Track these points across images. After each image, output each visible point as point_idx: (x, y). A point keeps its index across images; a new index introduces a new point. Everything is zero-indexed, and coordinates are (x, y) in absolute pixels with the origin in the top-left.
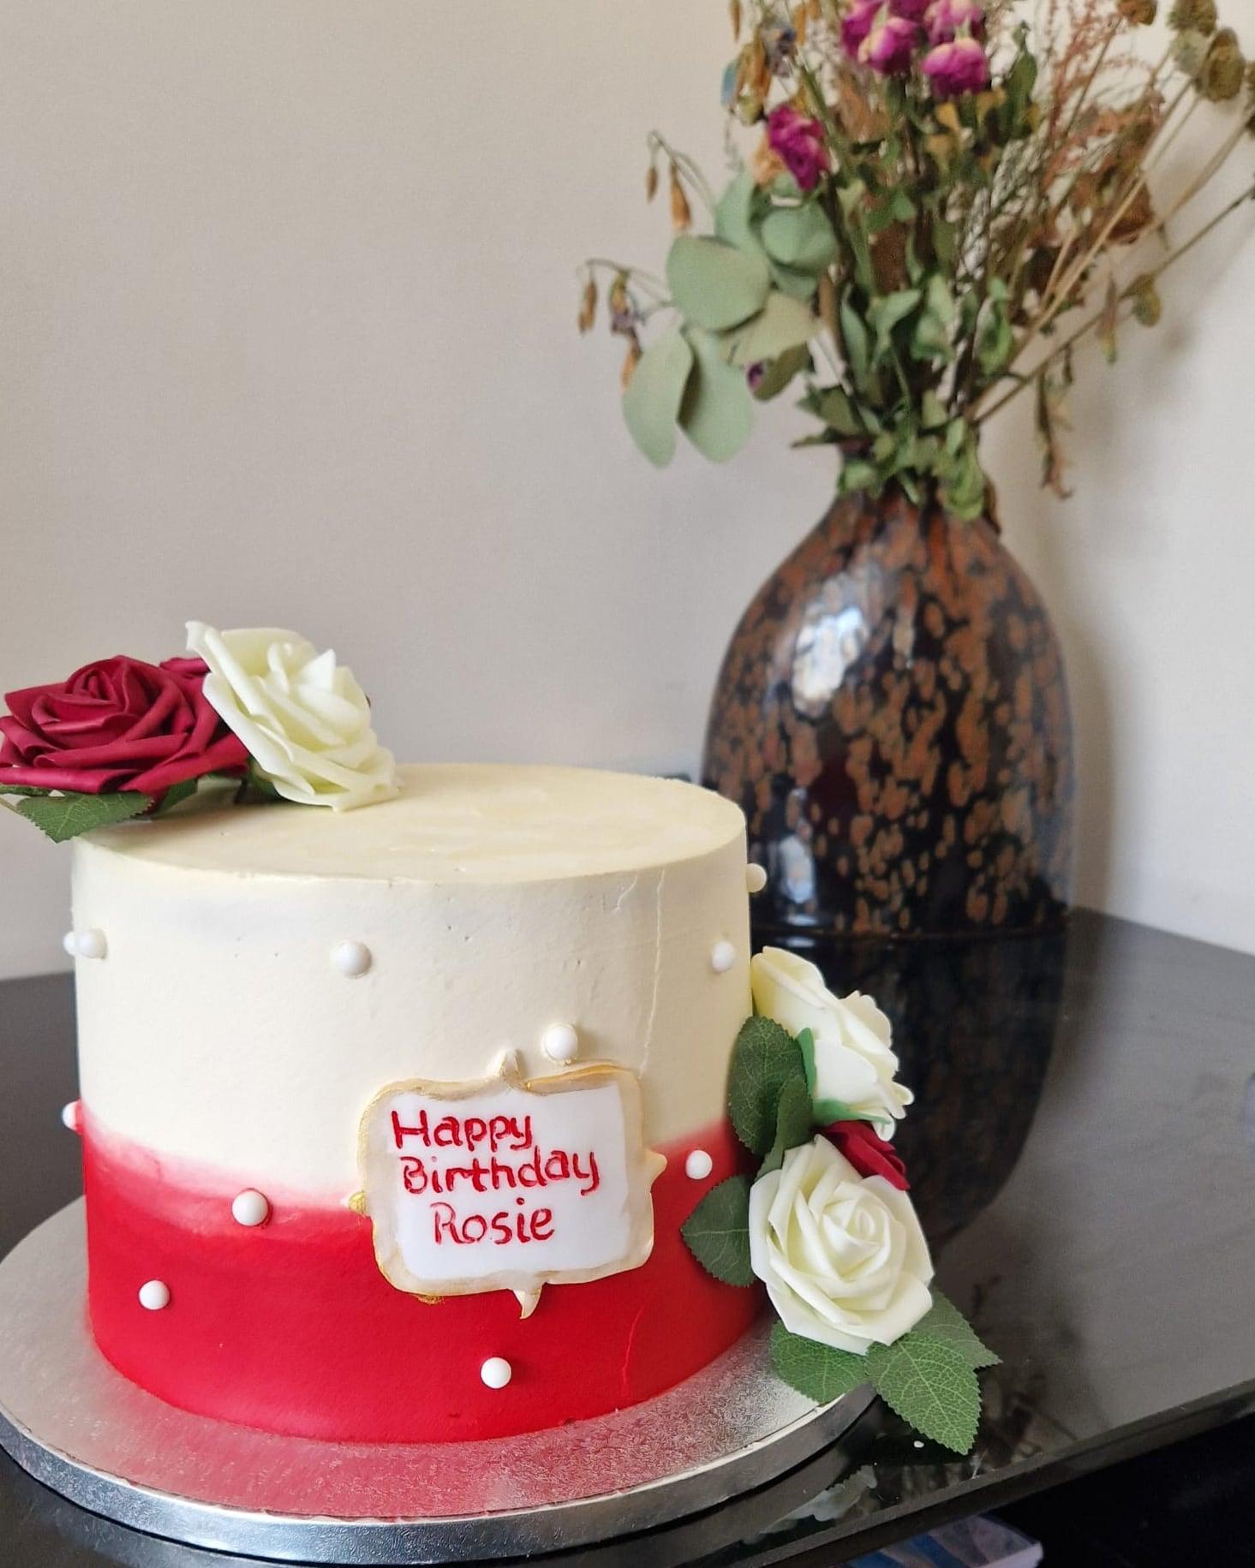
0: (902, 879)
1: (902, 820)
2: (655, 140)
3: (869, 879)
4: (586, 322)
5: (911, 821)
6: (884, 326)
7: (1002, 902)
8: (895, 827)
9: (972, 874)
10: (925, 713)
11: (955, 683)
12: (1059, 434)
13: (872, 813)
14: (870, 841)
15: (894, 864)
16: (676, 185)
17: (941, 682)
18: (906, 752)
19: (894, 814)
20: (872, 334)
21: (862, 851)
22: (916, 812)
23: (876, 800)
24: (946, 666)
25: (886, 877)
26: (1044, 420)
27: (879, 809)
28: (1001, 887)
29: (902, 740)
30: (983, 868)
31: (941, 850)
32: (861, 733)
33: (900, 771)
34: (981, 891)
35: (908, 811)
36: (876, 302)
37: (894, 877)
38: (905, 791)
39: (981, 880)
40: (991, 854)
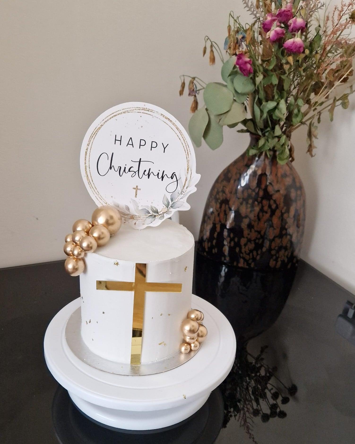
0: (253, 255)
1: (255, 240)
2: (207, 38)
3: (244, 254)
4: (181, 93)
5: (257, 241)
6: (266, 111)
7: (279, 263)
8: (253, 242)
9: (272, 256)
10: (264, 214)
11: (274, 206)
12: (314, 139)
13: (247, 238)
14: (245, 245)
15: (251, 251)
16: (212, 51)
17: (270, 206)
18: (258, 224)
19: (253, 239)
20: (262, 112)
21: (243, 247)
22: (259, 239)
23: (249, 234)
24: (272, 202)
25: (249, 254)
26: (310, 134)
27: (249, 237)
28: (279, 259)
29: (257, 220)
30: (275, 255)
31: (264, 249)
32: (246, 217)
33: (256, 228)
34: (274, 260)
35: (257, 238)
36: (264, 103)
37: (251, 255)
38: (257, 233)
39: (274, 257)
40: (278, 251)
